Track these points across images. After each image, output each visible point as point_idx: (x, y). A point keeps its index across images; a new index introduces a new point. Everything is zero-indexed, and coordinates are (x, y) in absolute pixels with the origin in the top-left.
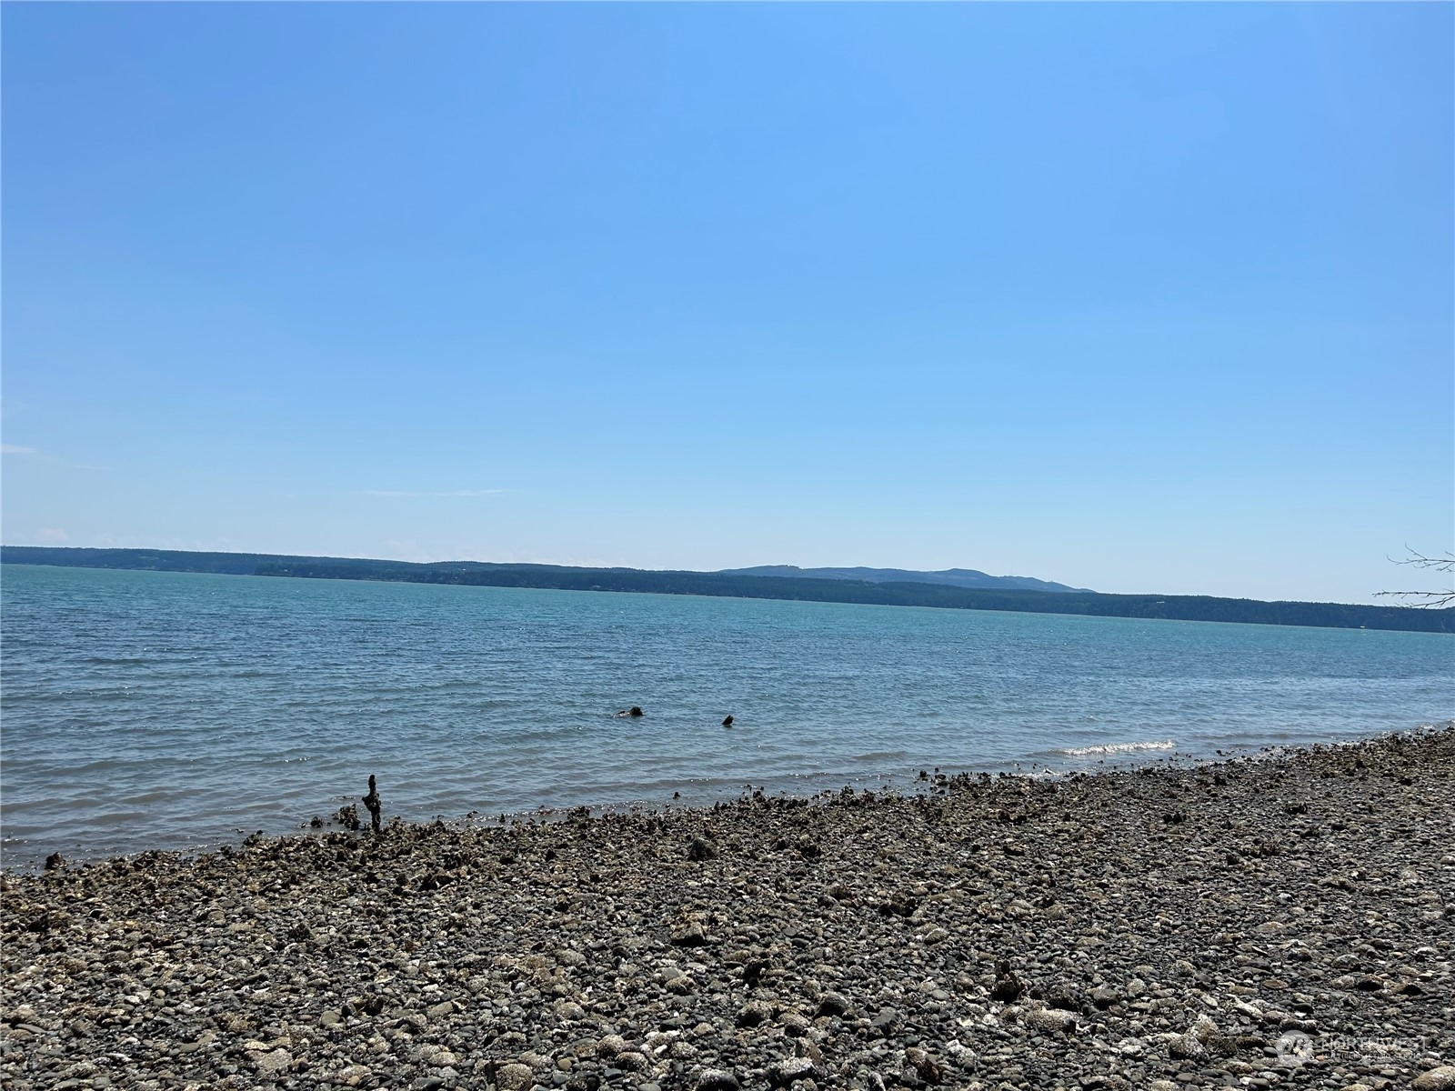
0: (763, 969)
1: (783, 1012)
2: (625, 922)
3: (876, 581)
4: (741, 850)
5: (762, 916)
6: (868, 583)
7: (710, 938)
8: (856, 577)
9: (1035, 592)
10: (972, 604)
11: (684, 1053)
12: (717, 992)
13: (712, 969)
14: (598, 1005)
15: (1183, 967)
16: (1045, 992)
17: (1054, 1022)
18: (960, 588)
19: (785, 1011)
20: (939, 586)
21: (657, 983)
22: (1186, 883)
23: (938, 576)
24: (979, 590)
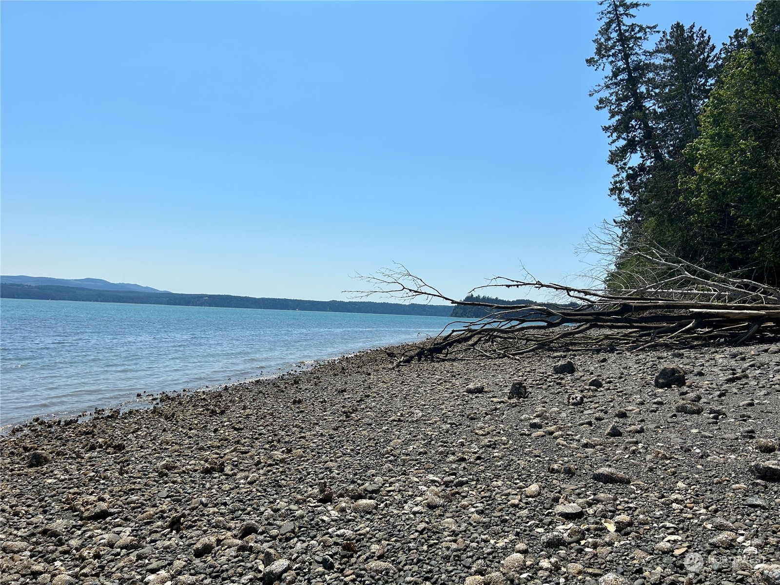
0: (182, 519)
1: (223, 540)
2: (30, 514)
3: (33, 285)
4: (66, 454)
5: (130, 490)
6: (27, 285)
7: (112, 510)
8: (17, 282)
9: (138, 292)
10: (99, 299)
11: (189, 582)
12: (157, 541)
13: (137, 528)
14: (82, 571)
15: (389, 467)
16: (346, 493)
17: (369, 506)
18: (91, 290)
19: (225, 539)
20: (77, 288)
21: (107, 546)
22: (337, 429)
23: (75, 282)
24: (104, 291)
